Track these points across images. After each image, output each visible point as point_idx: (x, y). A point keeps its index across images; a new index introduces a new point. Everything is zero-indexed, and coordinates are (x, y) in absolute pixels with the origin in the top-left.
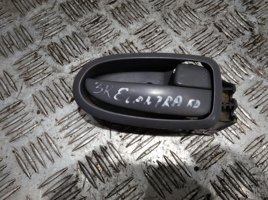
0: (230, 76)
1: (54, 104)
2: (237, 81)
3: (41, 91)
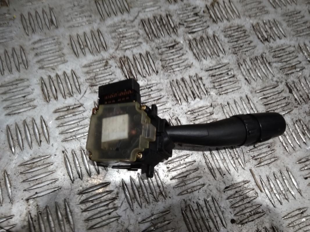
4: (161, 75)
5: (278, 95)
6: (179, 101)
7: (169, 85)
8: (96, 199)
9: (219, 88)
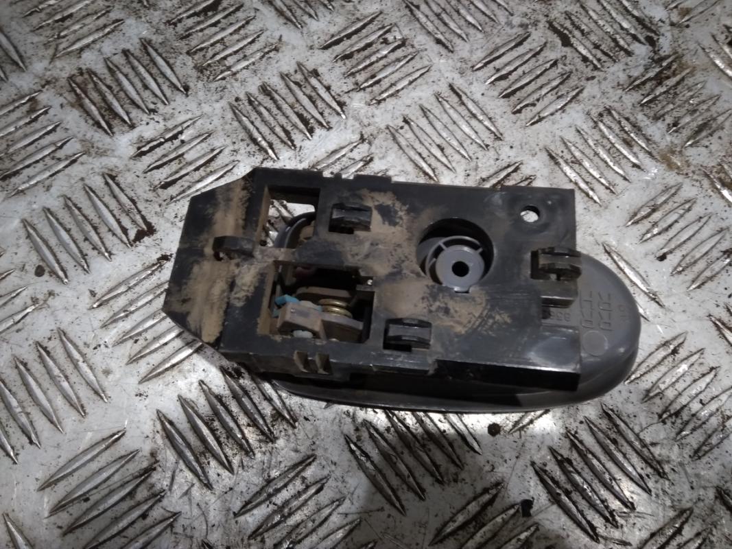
0: (591, 171)
1: (86, 247)
2: (610, 184)
3: (49, 210)
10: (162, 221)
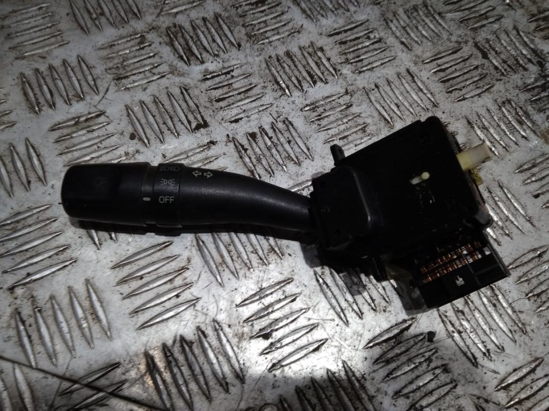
4: (248, 50)
5: (463, 63)
6: (287, 91)
7: (264, 65)
8: (149, 273)
9: (356, 62)
10: (213, 121)
